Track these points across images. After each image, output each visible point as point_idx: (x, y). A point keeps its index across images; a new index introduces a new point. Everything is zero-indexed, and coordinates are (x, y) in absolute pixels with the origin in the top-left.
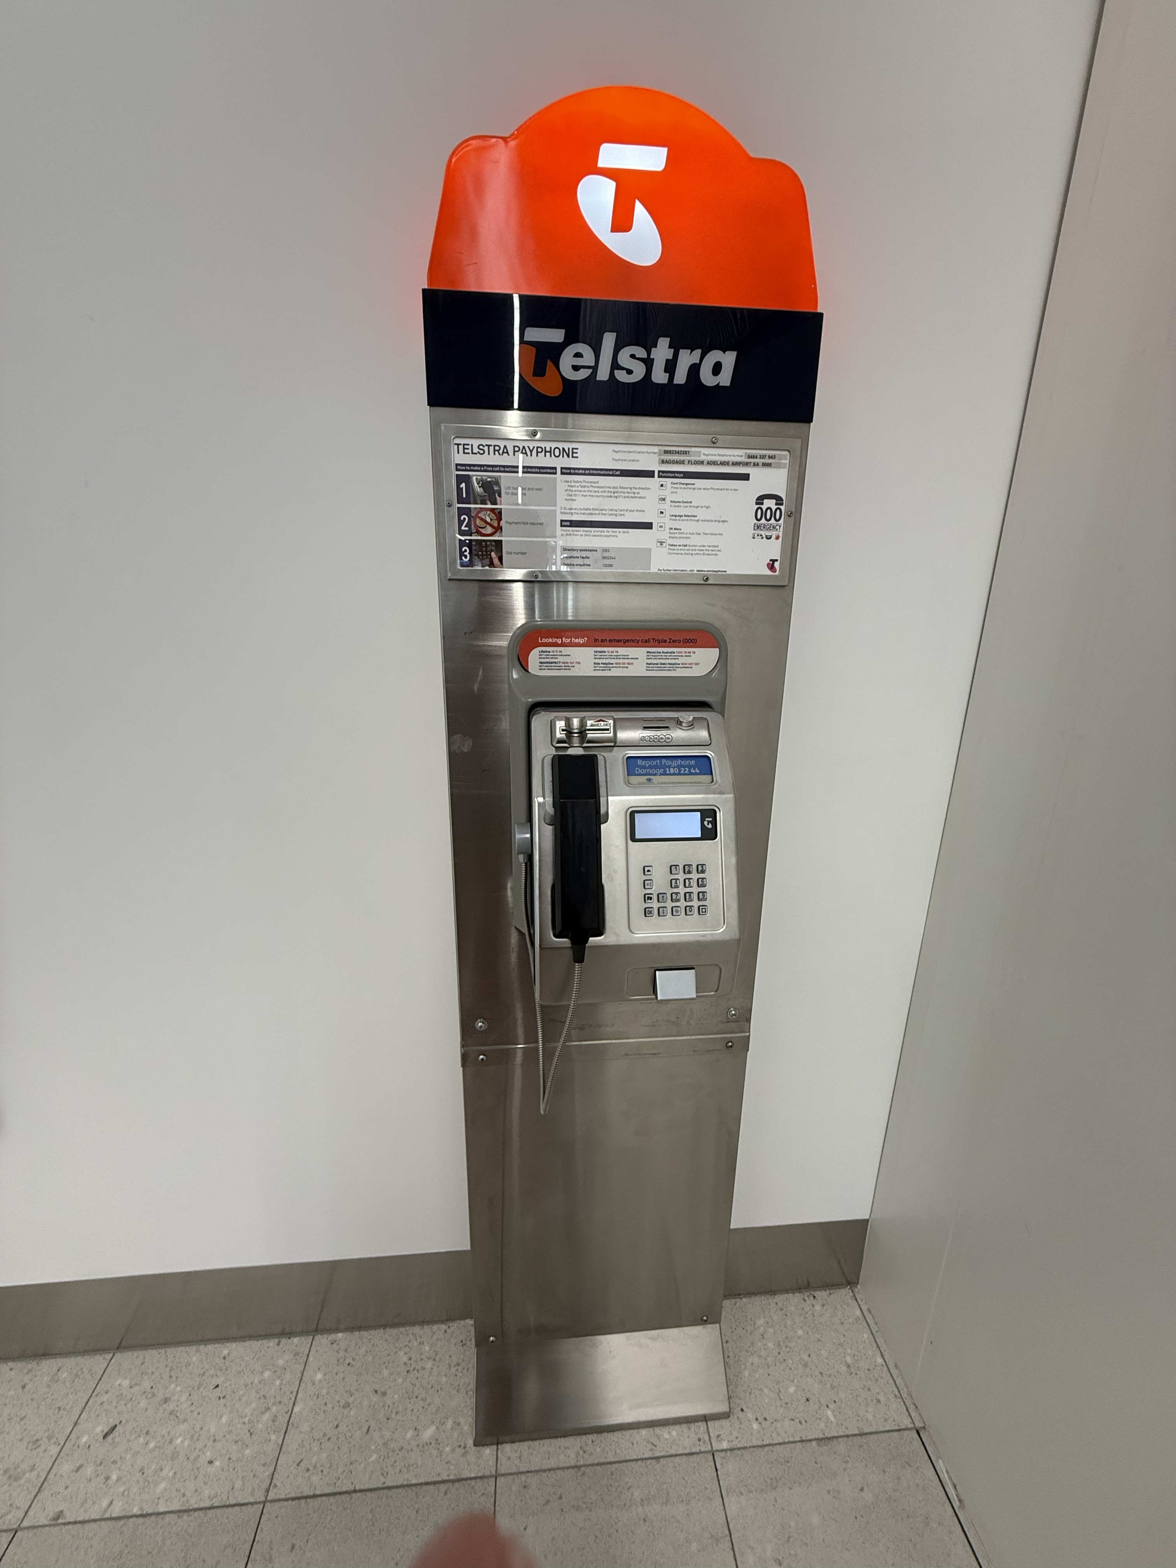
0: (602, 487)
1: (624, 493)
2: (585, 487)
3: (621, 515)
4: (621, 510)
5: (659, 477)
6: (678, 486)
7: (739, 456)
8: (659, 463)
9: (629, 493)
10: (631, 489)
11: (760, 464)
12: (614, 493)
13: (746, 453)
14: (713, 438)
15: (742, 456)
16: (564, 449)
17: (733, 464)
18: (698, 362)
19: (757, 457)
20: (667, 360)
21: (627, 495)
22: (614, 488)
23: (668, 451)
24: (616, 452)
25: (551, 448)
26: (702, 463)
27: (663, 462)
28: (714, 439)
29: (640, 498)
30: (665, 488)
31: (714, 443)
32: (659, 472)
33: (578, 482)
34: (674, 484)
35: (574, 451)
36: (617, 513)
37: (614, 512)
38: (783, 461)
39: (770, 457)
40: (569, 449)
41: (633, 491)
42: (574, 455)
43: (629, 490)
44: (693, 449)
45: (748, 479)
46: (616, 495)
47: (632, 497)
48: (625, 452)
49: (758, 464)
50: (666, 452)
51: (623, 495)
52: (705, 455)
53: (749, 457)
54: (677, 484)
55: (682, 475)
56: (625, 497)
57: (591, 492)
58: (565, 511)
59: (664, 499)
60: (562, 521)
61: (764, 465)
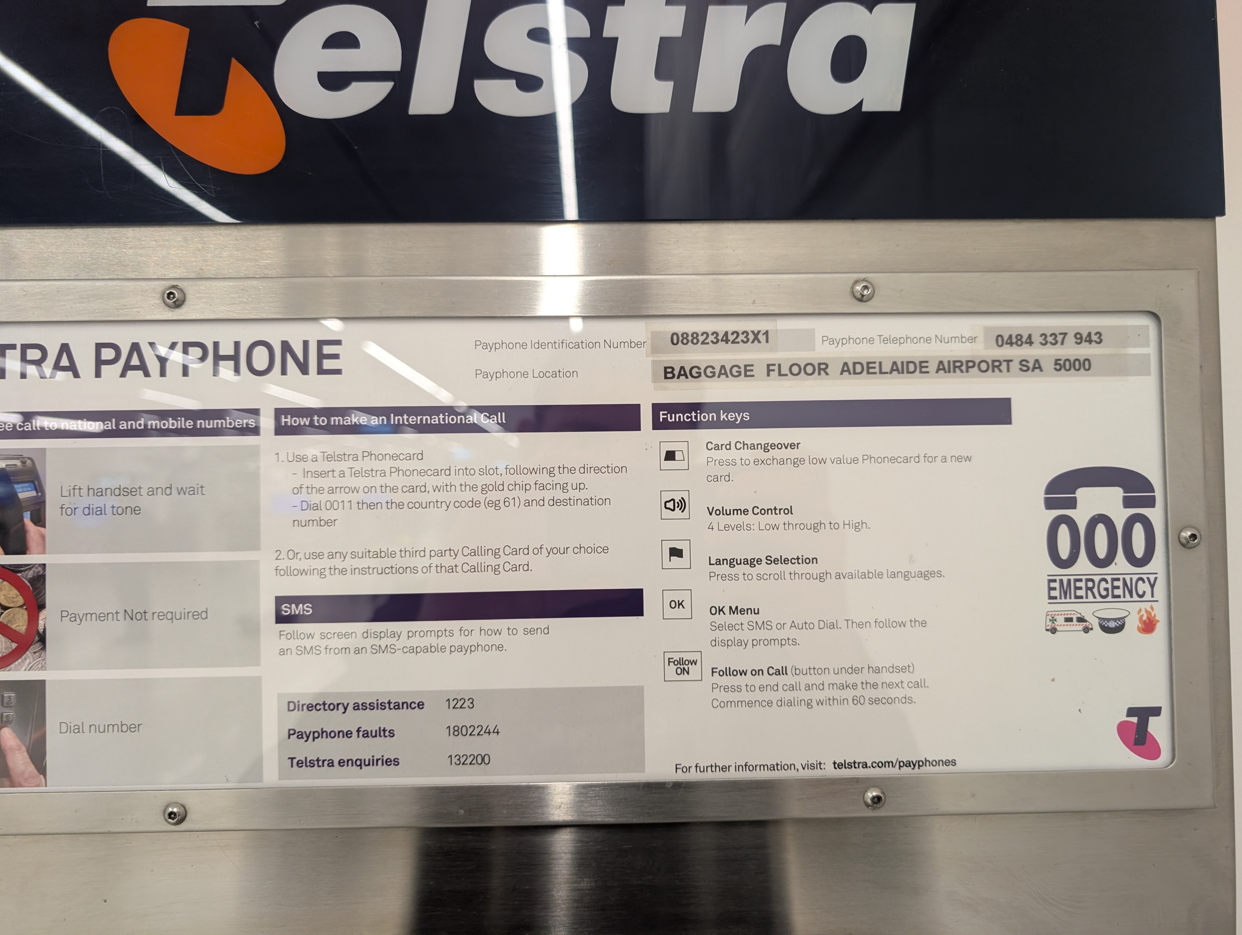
0: (437, 473)
1: (525, 488)
2: (370, 473)
3: (515, 568)
4: (516, 552)
5: (657, 425)
6: (733, 454)
7: (962, 339)
8: (655, 380)
9: (543, 487)
10: (551, 473)
11: (1048, 365)
12: (485, 489)
13: (987, 330)
14: (856, 282)
15: (973, 339)
16: (286, 347)
17: (942, 367)
18: (778, 41)
19: (1030, 343)
20: (665, 43)
21: (535, 494)
22: (484, 472)
23: (685, 335)
24: (486, 346)
25: (237, 345)
26: (822, 368)
27: (669, 373)
28: (858, 288)
29: (587, 502)
30: (684, 465)
31: (862, 299)
32: (657, 408)
33: (343, 457)
34: (717, 447)
35: (327, 350)
36: (501, 561)
37: (489, 560)
38: (1132, 351)
39: (1079, 338)
40: (306, 344)
41: (559, 478)
42: (328, 364)
43: (544, 478)
44: (783, 324)
45: (1007, 420)
46: (493, 496)
47: (555, 502)
48: (523, 346)
49: (1037, 366)
50: (678, 339)
51: (524, 496)
52: (832, 341)
53: (1002, 340)
54: (728, 447)
55: (747, 416)
56: (528, 503)
57: (394, 489)
58: (295, 564)
59: (682, 505)
60: (280, 601)
61: (1061, 365)
